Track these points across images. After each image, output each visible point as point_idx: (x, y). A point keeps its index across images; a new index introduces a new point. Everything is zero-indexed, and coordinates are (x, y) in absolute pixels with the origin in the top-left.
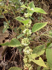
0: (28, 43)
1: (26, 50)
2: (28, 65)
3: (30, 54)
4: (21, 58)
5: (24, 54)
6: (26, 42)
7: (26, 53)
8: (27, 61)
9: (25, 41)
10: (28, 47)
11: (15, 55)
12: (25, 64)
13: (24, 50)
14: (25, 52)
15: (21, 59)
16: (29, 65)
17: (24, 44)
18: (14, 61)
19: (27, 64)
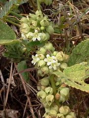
0: (45, 31)
1: (43, 56)
2: (59, 112)
3: (62, 70)
4: (27, 93)
5: (39, 72)
6: (39, 25)
7: (45, 69)
8: (51, 97)
9: (34, 23)
10: (49, 46)
11: (6, 89)
12: (46, 110)
13: (36, 60)
14: (41, 63)
15: (29, 99)
16: (62, 109)
17: (30, 34)
18: (8, 110)
19: (56, 107)
